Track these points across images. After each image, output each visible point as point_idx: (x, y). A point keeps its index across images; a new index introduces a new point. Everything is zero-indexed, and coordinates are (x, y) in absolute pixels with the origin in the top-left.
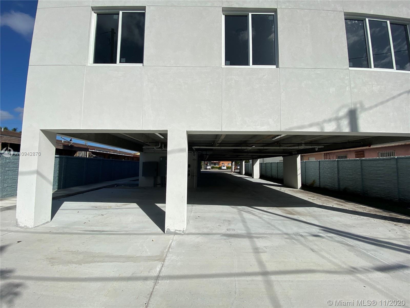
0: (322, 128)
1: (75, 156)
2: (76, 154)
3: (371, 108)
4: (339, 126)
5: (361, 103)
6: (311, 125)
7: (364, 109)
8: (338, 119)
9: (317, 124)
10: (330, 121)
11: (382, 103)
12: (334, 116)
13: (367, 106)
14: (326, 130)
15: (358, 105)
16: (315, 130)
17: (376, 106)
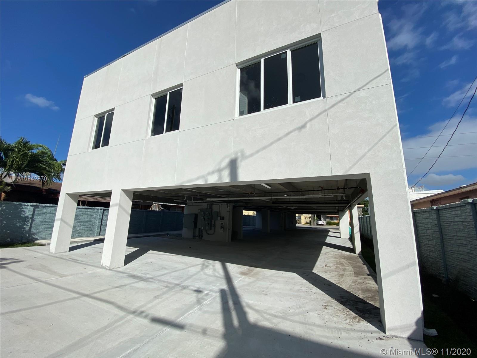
0: (206, 181)
1: (150, 210)
2: (151, 208)
3: (252, 155)
4: (220, 178)
5: (242, 152)
6: (198, 179)
7: (244, 157)
8: (220, 171)
9: (203, 177)
10: (213, 173)
11: (264, 148)
12: (217, 168)
13: (248, 153)
14: (209, 182)
15: (239, 154)
16: (200, 182)
17: (258, 152)
